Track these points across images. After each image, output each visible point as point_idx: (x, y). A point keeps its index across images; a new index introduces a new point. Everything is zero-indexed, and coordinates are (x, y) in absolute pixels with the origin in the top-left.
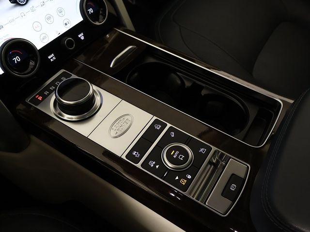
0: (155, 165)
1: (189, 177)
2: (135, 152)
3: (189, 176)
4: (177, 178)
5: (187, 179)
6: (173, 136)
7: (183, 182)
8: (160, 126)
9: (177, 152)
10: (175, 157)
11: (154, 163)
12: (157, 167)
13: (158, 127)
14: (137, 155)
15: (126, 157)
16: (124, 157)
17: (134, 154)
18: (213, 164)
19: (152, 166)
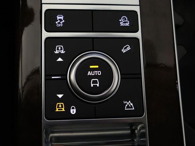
0: (60, 55)
1: (73, 111)
2: (62, 18)
3: (75, 110)
4: (60, 96)
5: (68, 109)
6: (124, 51)
7: (60, 108)
8: (127, 24)
9: (99, 73)
10: (89, 73)
11: (63, 52)
12: (60, 59)
13: (124, 22)
14: (59, 23)
15: (47, 11)
16: (45, 8)
17: (58, 18)
18: (133, 131)
19: (57, 52)
